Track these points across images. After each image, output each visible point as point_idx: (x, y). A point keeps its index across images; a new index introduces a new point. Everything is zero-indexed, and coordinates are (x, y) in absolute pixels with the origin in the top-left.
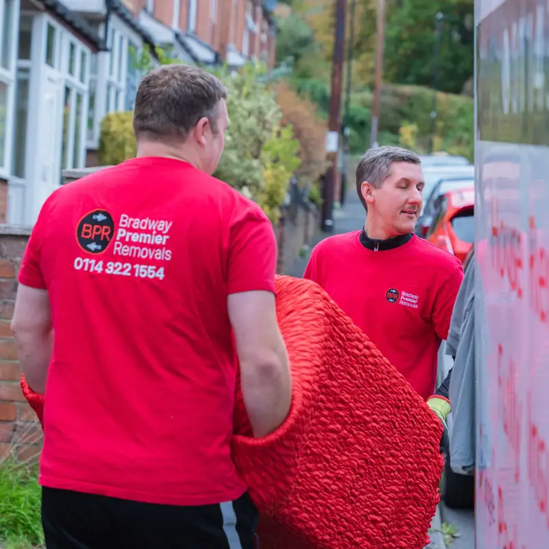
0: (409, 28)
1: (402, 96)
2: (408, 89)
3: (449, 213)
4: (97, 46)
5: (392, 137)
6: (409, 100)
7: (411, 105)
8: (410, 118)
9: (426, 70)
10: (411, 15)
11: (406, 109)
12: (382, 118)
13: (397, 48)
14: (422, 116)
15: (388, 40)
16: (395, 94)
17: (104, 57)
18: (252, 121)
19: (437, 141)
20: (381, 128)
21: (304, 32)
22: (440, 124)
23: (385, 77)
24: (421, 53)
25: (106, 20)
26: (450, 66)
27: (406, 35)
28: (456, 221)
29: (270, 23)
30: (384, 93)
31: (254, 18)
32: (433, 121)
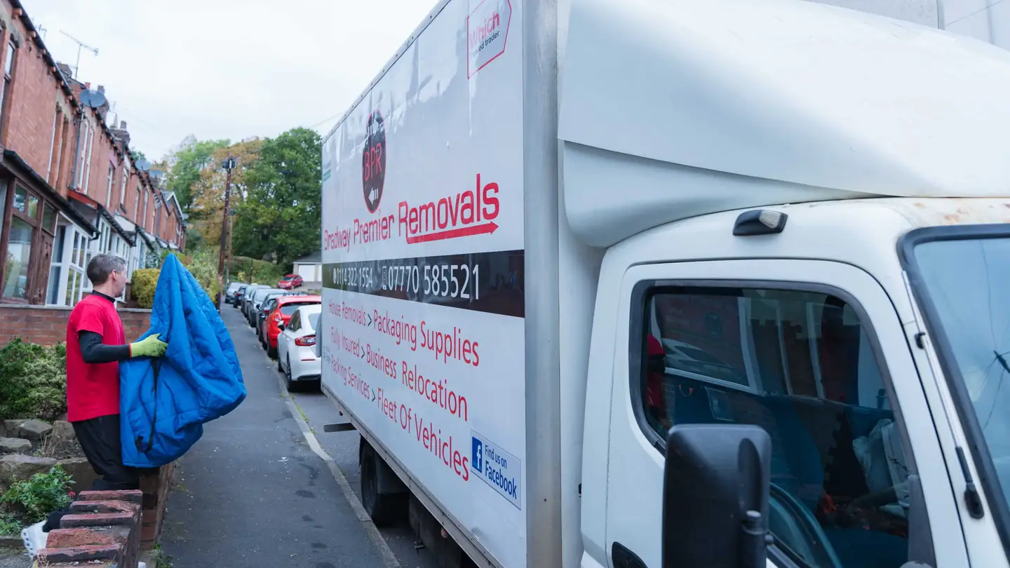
0: (241, 234)
1: (239, 261)
2: (241, 258)
3: (279, 306)
4: (132, 244)
5: (235, 277)
6: (242, 262)
7: (242, 264)
8: (242, 269)
9: (248, 250)
10: (242, 229)
11: (240, 266)
12: (230, 269)
13: (236, 242)
14: (247, 268)
15: (233, 238)
16: (236, 260)
17: (134, 248)
18: (207, 274)
19: (253, 278)
20: (230, 273)
21: (198, 235)
22: (254, 272)
23: (232, 253)
24: (245, 244)
25: (136, 235)
26: (258, 248)
27: (240, 236)
28: (282, 308)
29: (184, 231)
30: (231, 259)
31: (179, 230)
32: (252, 270)
